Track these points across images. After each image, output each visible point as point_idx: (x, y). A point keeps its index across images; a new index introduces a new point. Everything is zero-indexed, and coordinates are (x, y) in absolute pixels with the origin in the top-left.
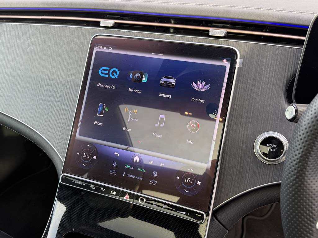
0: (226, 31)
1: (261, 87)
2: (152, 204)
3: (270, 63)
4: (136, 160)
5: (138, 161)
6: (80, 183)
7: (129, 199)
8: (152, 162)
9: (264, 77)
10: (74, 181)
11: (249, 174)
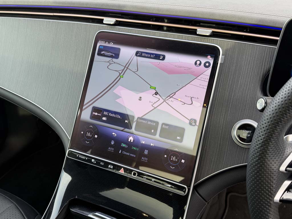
0: (211, 31)
1: (240, 81)
2: (143, 177)
3: (249, 59)
4: (131, 140)
5: (132, 141)
6: (84, 158)
7: (124, 173)
8: (144, 142)
9: (243, 72)
10: (78, 156)
11: (226, 155)
